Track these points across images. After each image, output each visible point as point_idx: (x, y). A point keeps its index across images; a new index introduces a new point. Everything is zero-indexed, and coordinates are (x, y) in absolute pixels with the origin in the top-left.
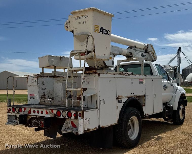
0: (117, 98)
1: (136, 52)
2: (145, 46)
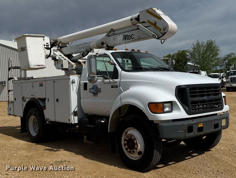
0: (23, 98)
1: (112, 38)
2: (131, 20)
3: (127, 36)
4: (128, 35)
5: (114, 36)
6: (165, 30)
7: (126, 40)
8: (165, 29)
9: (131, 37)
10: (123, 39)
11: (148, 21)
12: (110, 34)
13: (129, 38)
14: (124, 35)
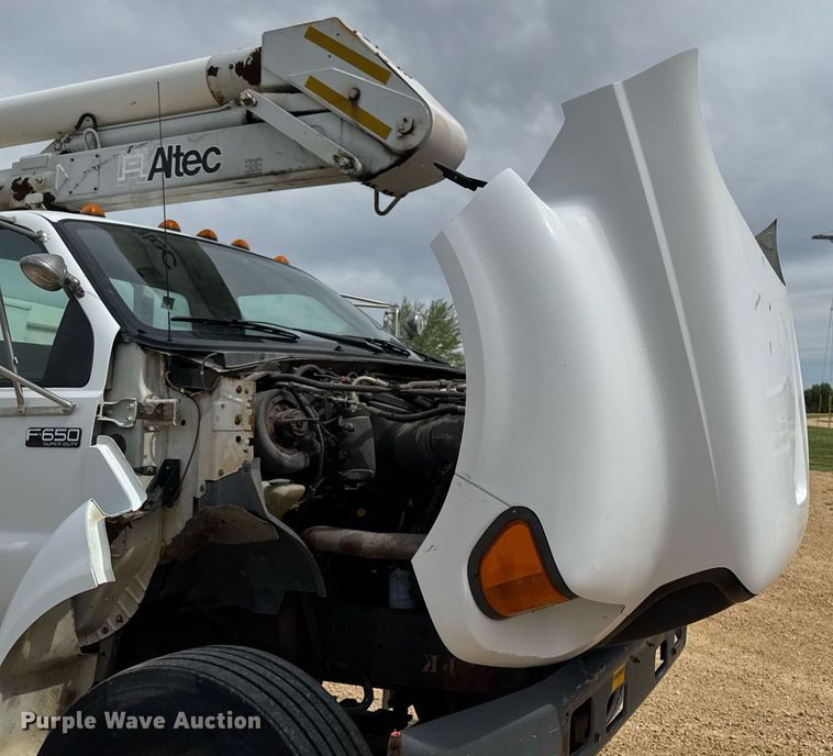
1: (85, 159)
2: (212, 71)
3: (178, 154)
4: (184, 150)
5: (99, 150)
6: (410, 137)
7: (168, 176)
8: (411, 131)
9: (204, 161)
10: (154, 170)
11: (313, 83)
12: (77, 141)
13: (191, 168)
14: (160, 151)
